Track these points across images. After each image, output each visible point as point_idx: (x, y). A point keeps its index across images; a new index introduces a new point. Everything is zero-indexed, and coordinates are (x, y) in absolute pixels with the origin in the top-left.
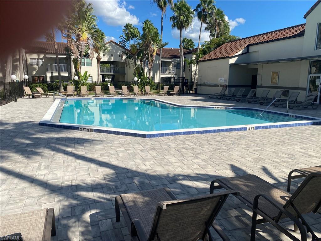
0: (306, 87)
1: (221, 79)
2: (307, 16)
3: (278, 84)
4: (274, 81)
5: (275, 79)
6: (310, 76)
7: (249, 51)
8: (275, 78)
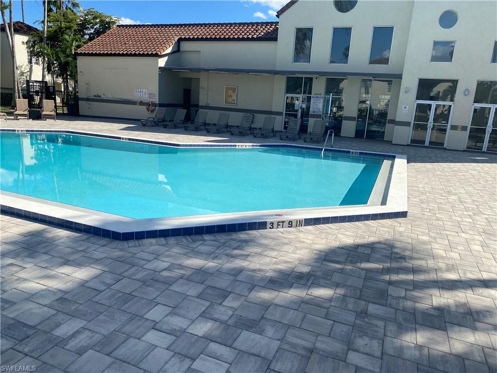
0: (282, 111)
1: (140, 92)
2: (281, 14)
3: (236, 105)
4: (230, 100)
5: (231, 98)
6: (287, 97)
7: (181, 50)
8: (231, 96)
